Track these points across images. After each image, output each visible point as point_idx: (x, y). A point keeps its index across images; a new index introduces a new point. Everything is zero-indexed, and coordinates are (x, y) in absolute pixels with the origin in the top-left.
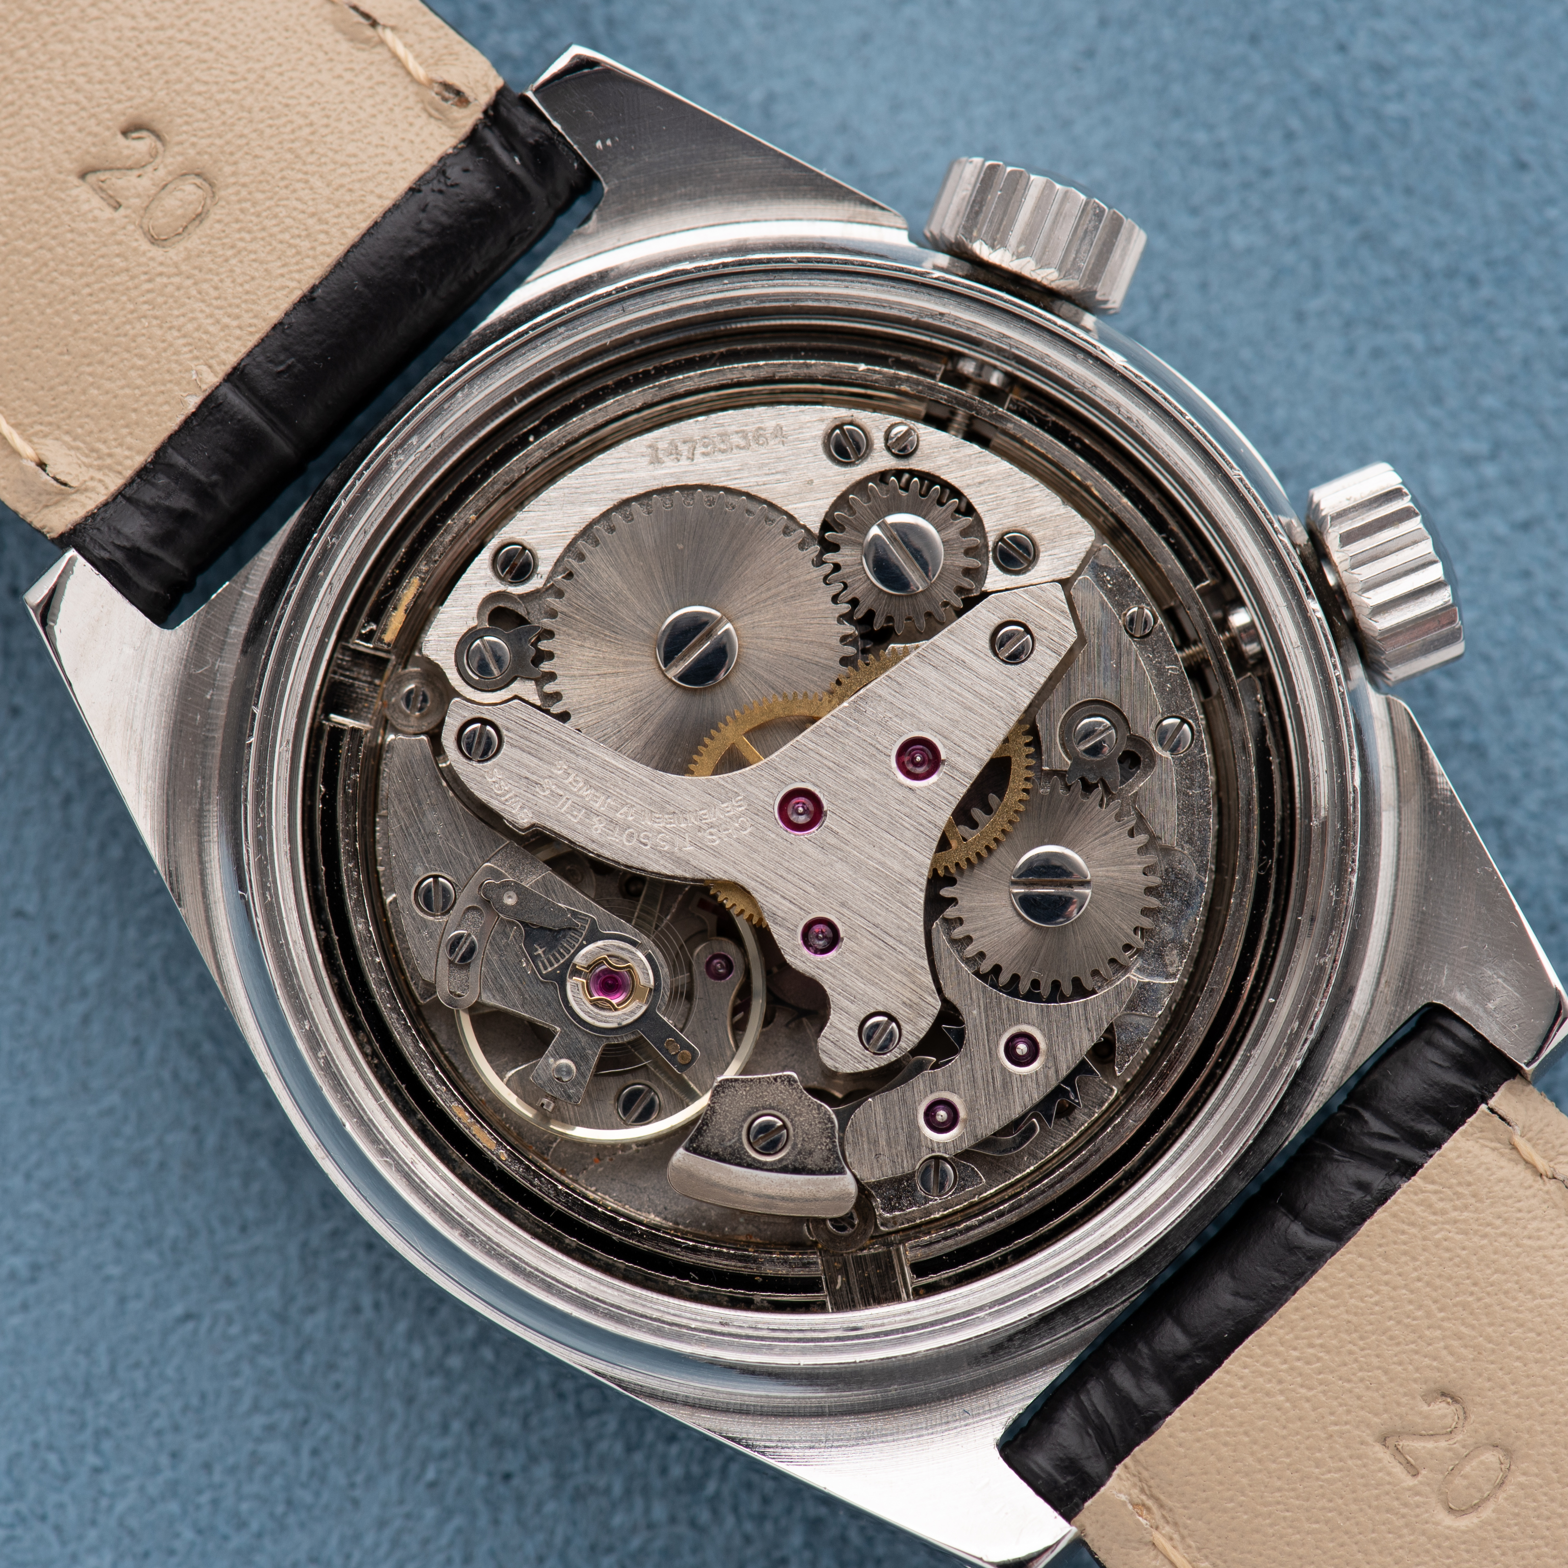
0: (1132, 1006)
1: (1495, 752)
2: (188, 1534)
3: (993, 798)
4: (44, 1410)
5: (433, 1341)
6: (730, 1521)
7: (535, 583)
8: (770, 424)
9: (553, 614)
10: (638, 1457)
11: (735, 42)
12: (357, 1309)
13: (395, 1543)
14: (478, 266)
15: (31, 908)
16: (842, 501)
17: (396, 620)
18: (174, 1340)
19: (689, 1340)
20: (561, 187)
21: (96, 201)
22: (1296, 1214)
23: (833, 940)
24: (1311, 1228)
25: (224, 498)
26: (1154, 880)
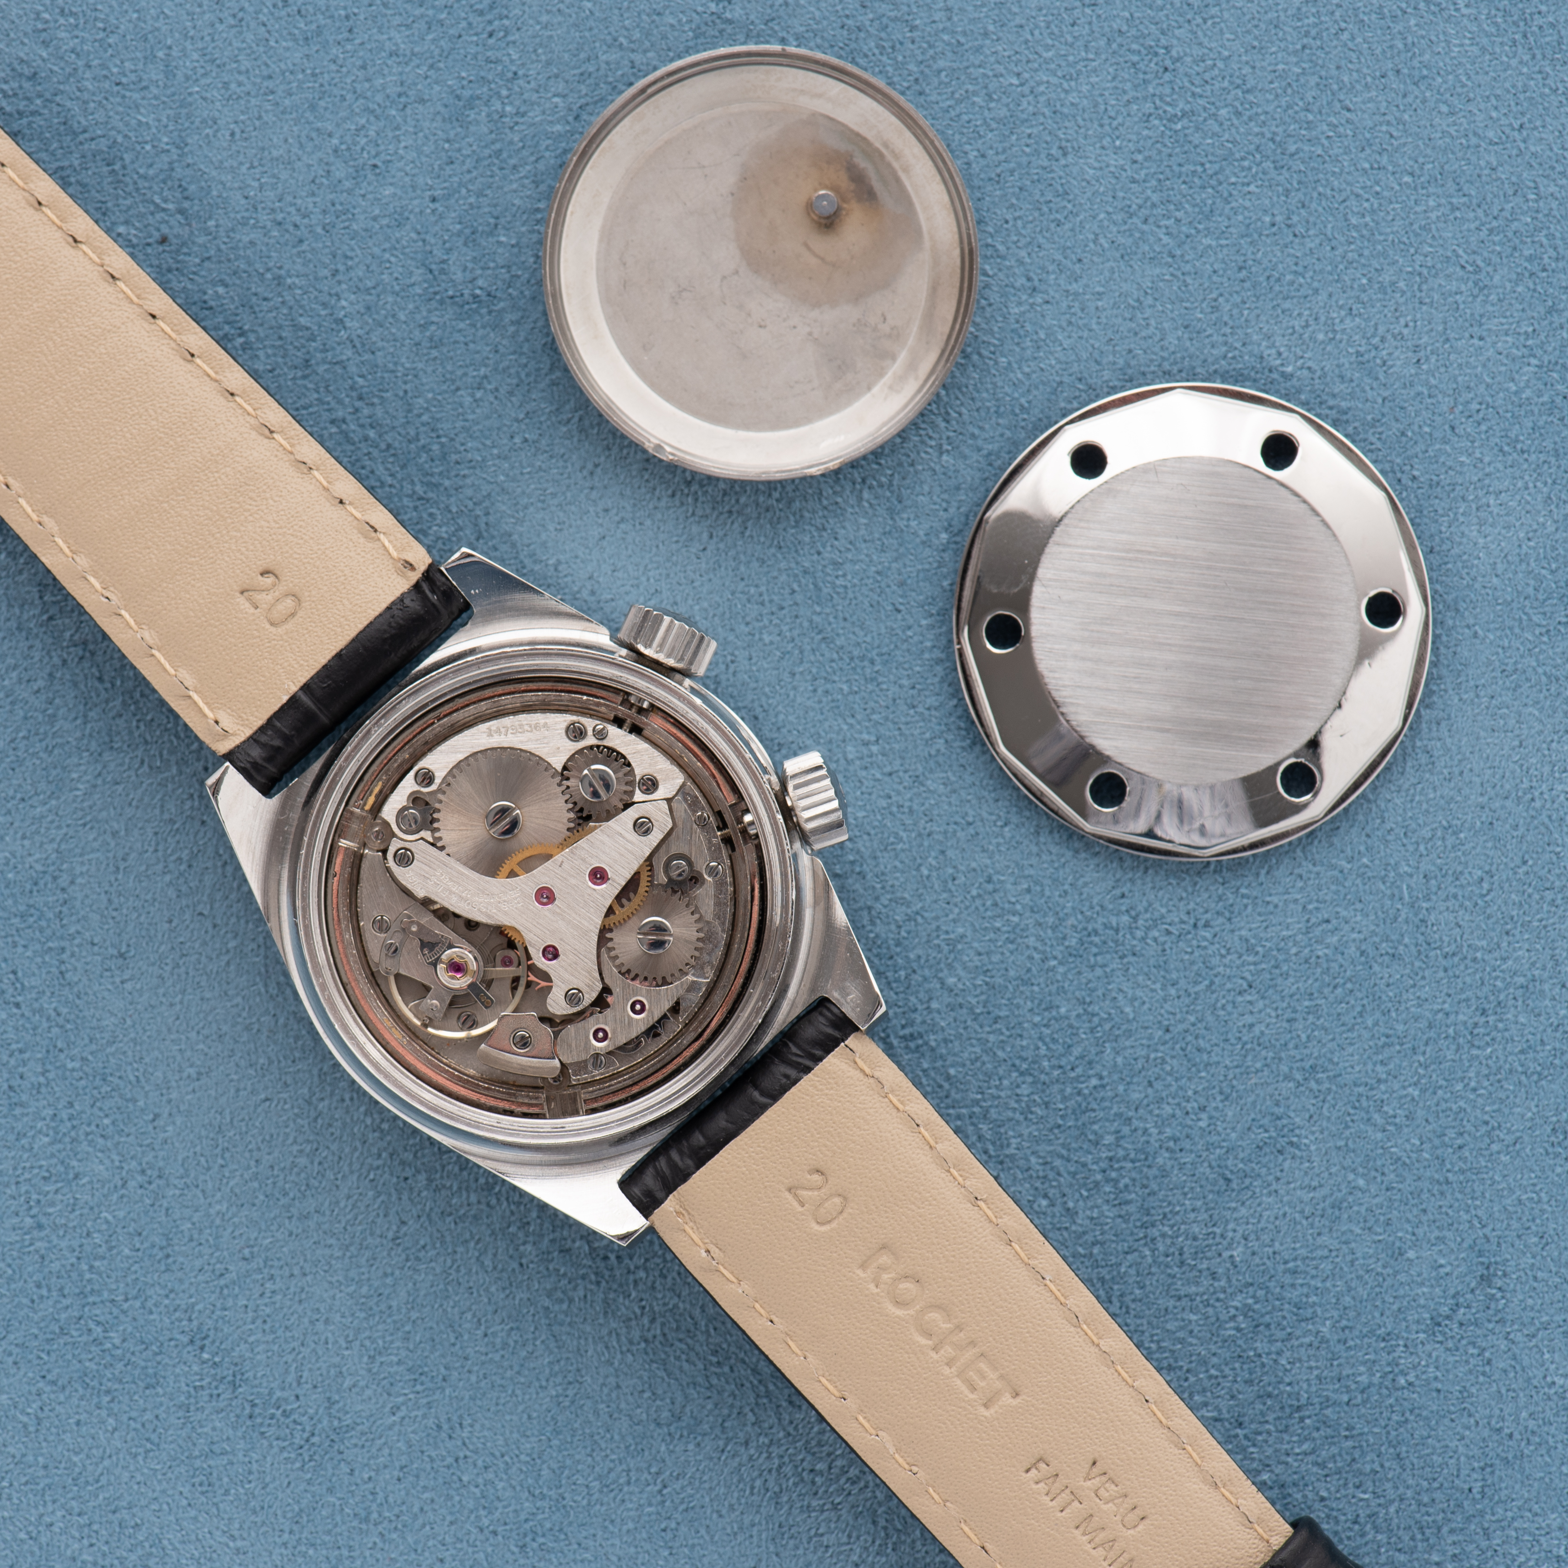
0: (689, 990)
1: (869, 876)
2: (262, 1197)
3: (632, 895)
4: (200, 1138)
5: (376, 1116)
6: (505, 1204)
7: (434, 787)
8: (542, 722)
9: (440, 802)
10: (465, 1173)
11: (544, 536)
12: (343, 1100)
13: (354, 1206)
14: (415, 643)
15: (206, 912)
16: (572, 758)
17: (371, 800)
18: (259, 1110)
19: (482, 1129)
20: (455, 610)
21: (247, 605)
22: (756, 1087)
23: (556, 956)
24: (763, 1094)
25: (297, 742)
26: (701, 935)
